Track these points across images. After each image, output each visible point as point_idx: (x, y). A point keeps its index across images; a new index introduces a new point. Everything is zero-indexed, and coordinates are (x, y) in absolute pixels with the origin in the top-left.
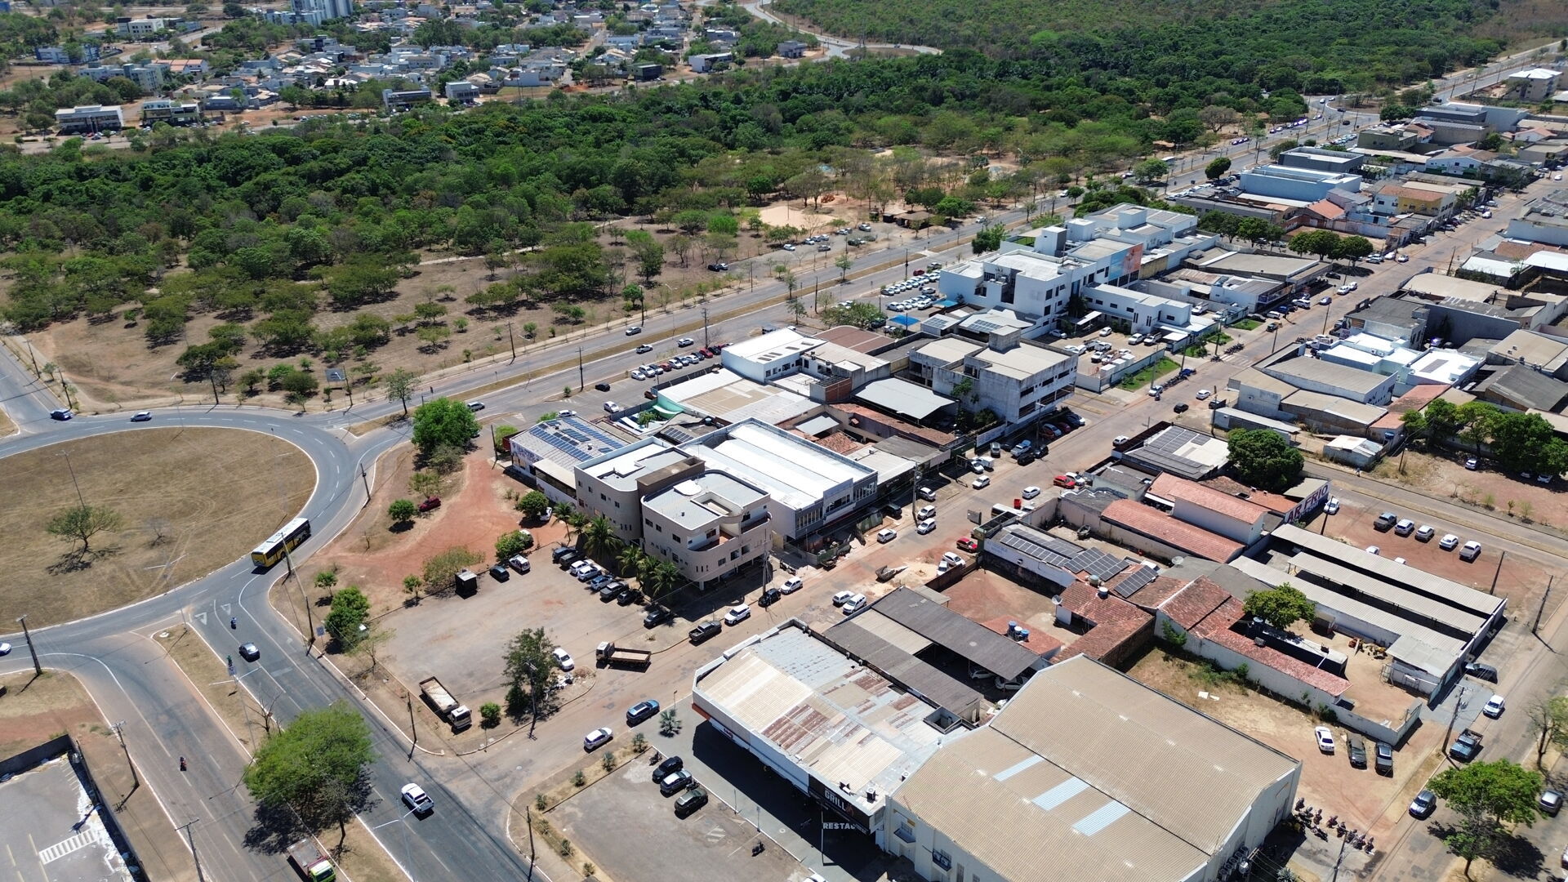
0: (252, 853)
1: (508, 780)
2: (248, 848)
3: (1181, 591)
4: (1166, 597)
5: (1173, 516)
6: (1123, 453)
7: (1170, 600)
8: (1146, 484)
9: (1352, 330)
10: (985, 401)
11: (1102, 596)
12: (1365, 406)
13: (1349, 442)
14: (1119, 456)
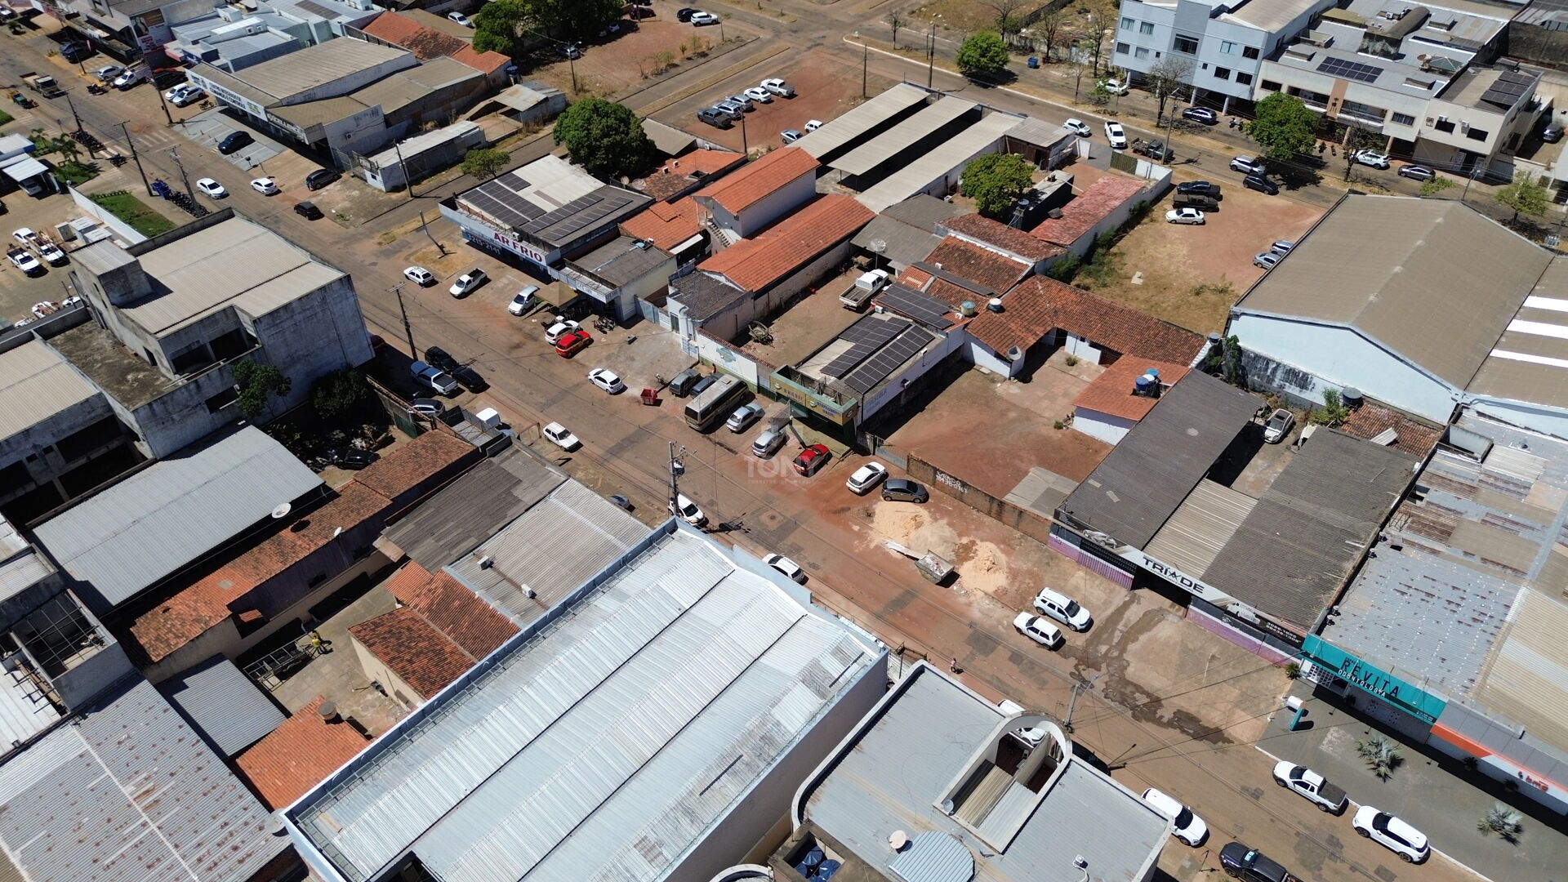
3: (980, 244)
4: (994, 259)
5: (750, 234)
6: (551, 248)
7: (1005, 254)
8: (648, 246)
9: (154, 32)
10: (297, 374)
11: (1000, 309)
12: (431, 65)
13: (522, 96)
14: (557, 255)
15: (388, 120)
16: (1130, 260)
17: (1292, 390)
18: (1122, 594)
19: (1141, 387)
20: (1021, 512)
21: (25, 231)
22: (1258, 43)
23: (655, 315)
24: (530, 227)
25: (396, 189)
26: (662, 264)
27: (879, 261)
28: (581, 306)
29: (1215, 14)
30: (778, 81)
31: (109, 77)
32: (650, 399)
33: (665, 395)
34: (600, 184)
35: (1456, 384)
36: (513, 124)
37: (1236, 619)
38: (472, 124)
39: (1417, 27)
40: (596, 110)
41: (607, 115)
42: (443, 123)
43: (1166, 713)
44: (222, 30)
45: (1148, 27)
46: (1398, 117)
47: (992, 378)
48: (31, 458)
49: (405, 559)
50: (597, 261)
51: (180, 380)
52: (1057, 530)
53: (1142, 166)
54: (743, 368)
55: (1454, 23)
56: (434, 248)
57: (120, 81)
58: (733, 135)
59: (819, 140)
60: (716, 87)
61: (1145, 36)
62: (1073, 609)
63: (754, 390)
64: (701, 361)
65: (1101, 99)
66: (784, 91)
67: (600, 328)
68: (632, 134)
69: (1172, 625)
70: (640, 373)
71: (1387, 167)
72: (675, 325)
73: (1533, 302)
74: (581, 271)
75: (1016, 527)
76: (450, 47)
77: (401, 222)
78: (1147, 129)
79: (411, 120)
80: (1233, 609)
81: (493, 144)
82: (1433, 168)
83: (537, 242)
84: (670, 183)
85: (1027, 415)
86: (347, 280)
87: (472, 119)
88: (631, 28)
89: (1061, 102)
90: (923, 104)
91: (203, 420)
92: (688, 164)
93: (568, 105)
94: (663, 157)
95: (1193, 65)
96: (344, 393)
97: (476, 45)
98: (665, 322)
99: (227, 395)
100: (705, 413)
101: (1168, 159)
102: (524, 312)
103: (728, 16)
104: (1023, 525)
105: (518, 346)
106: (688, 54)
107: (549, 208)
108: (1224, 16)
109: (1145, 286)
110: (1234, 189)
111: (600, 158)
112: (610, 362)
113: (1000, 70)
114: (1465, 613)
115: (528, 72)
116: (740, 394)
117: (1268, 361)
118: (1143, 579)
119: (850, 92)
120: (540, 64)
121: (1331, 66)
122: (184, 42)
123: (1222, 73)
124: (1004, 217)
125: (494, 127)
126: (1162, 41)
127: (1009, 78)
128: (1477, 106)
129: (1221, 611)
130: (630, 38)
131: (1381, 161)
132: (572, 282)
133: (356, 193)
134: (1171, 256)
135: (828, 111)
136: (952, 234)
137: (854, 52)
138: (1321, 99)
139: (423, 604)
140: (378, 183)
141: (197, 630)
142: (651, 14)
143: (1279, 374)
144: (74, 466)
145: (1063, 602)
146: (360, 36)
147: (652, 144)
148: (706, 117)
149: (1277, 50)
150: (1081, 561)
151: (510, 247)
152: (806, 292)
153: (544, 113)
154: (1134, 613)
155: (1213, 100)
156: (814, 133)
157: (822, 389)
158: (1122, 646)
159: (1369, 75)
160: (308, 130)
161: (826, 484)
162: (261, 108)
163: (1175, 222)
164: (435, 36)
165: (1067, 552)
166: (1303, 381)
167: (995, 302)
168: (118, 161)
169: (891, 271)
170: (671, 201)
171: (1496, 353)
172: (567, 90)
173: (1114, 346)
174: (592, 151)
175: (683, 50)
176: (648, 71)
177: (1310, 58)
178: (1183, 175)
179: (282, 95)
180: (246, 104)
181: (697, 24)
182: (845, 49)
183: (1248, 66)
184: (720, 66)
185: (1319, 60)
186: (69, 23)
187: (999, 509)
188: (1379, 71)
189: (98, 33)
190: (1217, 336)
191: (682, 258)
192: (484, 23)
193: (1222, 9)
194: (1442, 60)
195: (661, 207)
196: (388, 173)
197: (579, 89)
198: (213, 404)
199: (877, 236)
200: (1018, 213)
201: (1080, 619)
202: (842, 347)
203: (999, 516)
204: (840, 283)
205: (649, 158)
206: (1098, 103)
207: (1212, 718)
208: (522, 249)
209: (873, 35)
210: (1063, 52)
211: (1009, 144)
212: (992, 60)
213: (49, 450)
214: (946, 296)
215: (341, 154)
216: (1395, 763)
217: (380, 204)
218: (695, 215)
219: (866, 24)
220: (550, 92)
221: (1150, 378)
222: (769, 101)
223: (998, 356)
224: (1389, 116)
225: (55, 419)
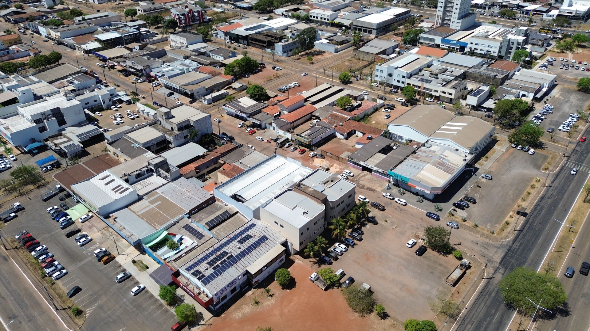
0: (571, 310)
1: (485, 246)
2: (570, 313)
3: (339, 114)
4: (342, 117)
5: (290, 112)
6: (247, 114)
7: (344, 116)
8: (268, 114)
9: (147, 70)
10: (199, 133)
11: (342, 126)
12: (215, 78)
13: (237, 85)
14: (249, 115)
15: (206, 90)
16: (372, 119)
17: (400, 140)
18: (360, 172)
19: (368, 138)
20: (342, 158)
21: (129, 111)
22: (405, 75)
23: (270, 127)
24: (242, 110)
25: (210, 104)
26: (271, 117)
27: (318, 118)
28: (254, 125)
29: (396, 68)
30: (296, 83)
31: (137, 80)
32: (269, 142)
33: (272, 142)
34: (257, 102)
35: (427, 136)
36: (234, 91)
37: (380, 173)
38: (226, 91)
39: (445, 72)
40: (256, 87)
41: (258, 88)
42: (218, 91)
43: (365, 188)
44: (164, 70)
45: (382, 71)
46: (435, 91)
47: (340, 139)
48: (152, 145)
49: (225, 163)
50: (257, 116)
51: (178, 133)
52: (349, 161)
53: (378, 101)
54: (289, 136)
55: (453, 71)
56: (220, 115)
57: (139, 81)
58: (286, 94)
59: (306, 94)
60: (282, 84)
61: (381, 73)
62: (350, 173)
63: (290, 140)
64: (279, 136)
65: (371, 87)
66: (298, 85)
67: (258, 130)
68: (264, 92)
69: (368, 175)
70: (267, 138)
71: (434, 102)
72: (274, 129)
73: (448, 123)
74: (254, 118)
75: (342, 162)
76: (219, 74)
77: (211, 110)
78: (381, 93)
79: (211, 90)
80: (379, 171)
81: (231, 95)
82: (443, 102)
83: (244, 113)
84: (272, 102)
85: (347, 145)
86: (210, 116)
87: (226, 89)
88: (261, 71)
89: (363, 88)
90: (330, 88)
91: (183, 140)
92: (276, 99)
93: (247, 87)
94: (270, 98)
95: (392, 79)
96: (208, 138)
97: (225, 74)
98: (272, 128)
99: (187, 136)
100: (280, 143)
101: (385, 99)
102: (241, 127)
103: (284, 68)
104: (343, 161)
105: (240, 133)
106: (275, 77)
107: (246, 107)
108: (398, 69)
109: (375, 123)
110: (398, 106)
111: (257, 97)
112: (260, 135)
113: (349, 81)
114: (417, 168)
115: (237, 80)
116: (287, 140)
117: (395, 134)
118: (365, 169)
119: (313, 85)
120: (239, 78)
121: (421, 80)
122: (155, 72)
123: (398, 81)
124: (345, 110)
125: (231, 92)
126: (385, 74)
127: (351, 82)
128: (450, 88)
129: (377, 172)
130: (260, 73)
131: (432, 100)
132: (251, 121)
133: (200, 105)
134: (382, 118)
135: (308, 89)
136: (333, 112)
137: (314, 77)
138: (419, 87)
139: (230, 169)
140: (206, 103)
141: (189, 171)
142: (265, 67)
143: (397, 137)
144: (158, 148)
145: (349, 172)
146: (197, 71)
147: (268, 95)
148: (279, 90)
149: (410, 76)
150: (353, 167)
151: (238, 114)
152: (302, 124)
153: (242, 89)
154: (362, 174)
155: (397, 87)
156: (304, 93)
157: (304, 138)
158: (359, 179)
159: (429, 82)
160: (190, 91)
161: (305, 156)
162: (178, 86)
163: (384, 112)
164: (215, 72)
165: (350, 165)
166: (401, 138)
167: (341, 124)
168: (144, 98)
169: (320, 120)
170: (273, 106)
171: (437, 131)
172: (247, 84)
173: (365, 133)
174: (255, 95)
175: (274, 76)
176: (265, 80)
177: (417, 78)
178: (387, 103)
179: (183, 84)
180: (174, 86)
181: (277, 70)
182: (312, 76)
183: (403, 80)
184: (282, 79)
185: (419, 79)
186: (124, 68)
187: (338, 158)
188: (431, 81)
189: (133, 70)
190: (386, 130)
191: (275, 117)
192: (227, 69)
193: (398, 67)
194: (446, 79)
195: (270, 107)
196: (208, 100)
197: (249, 84)
198: (185, 137)
199: (318, 112)
200: (348, 109)
201: (351, 175)
202: (309, 131)
203: (338, 160)
204: (309, 122)
205: (268, 98)
206: (371, 88)
207: (374, 188)
208: (240, 114)
209: (320, 73)
210: (364, 77)
211: (349, 96)
212: (347, 78)
213: (155, 144)
214: (331, 123)
215: (196, 96)
216: (404, 193)
217: (206, 107)
218: (278, 109)
219: (318, 70)
220: (243, 84)
221: (370, 136)
222: (294, 87)
223: (341, 134)
224: (433, 90)
225: (157, 138)
